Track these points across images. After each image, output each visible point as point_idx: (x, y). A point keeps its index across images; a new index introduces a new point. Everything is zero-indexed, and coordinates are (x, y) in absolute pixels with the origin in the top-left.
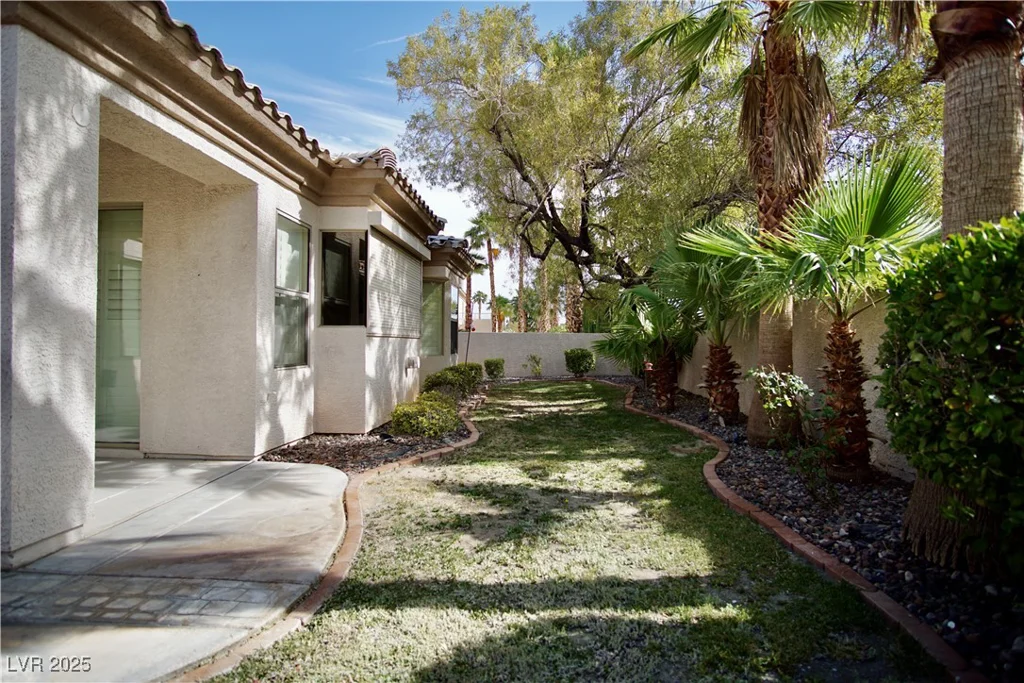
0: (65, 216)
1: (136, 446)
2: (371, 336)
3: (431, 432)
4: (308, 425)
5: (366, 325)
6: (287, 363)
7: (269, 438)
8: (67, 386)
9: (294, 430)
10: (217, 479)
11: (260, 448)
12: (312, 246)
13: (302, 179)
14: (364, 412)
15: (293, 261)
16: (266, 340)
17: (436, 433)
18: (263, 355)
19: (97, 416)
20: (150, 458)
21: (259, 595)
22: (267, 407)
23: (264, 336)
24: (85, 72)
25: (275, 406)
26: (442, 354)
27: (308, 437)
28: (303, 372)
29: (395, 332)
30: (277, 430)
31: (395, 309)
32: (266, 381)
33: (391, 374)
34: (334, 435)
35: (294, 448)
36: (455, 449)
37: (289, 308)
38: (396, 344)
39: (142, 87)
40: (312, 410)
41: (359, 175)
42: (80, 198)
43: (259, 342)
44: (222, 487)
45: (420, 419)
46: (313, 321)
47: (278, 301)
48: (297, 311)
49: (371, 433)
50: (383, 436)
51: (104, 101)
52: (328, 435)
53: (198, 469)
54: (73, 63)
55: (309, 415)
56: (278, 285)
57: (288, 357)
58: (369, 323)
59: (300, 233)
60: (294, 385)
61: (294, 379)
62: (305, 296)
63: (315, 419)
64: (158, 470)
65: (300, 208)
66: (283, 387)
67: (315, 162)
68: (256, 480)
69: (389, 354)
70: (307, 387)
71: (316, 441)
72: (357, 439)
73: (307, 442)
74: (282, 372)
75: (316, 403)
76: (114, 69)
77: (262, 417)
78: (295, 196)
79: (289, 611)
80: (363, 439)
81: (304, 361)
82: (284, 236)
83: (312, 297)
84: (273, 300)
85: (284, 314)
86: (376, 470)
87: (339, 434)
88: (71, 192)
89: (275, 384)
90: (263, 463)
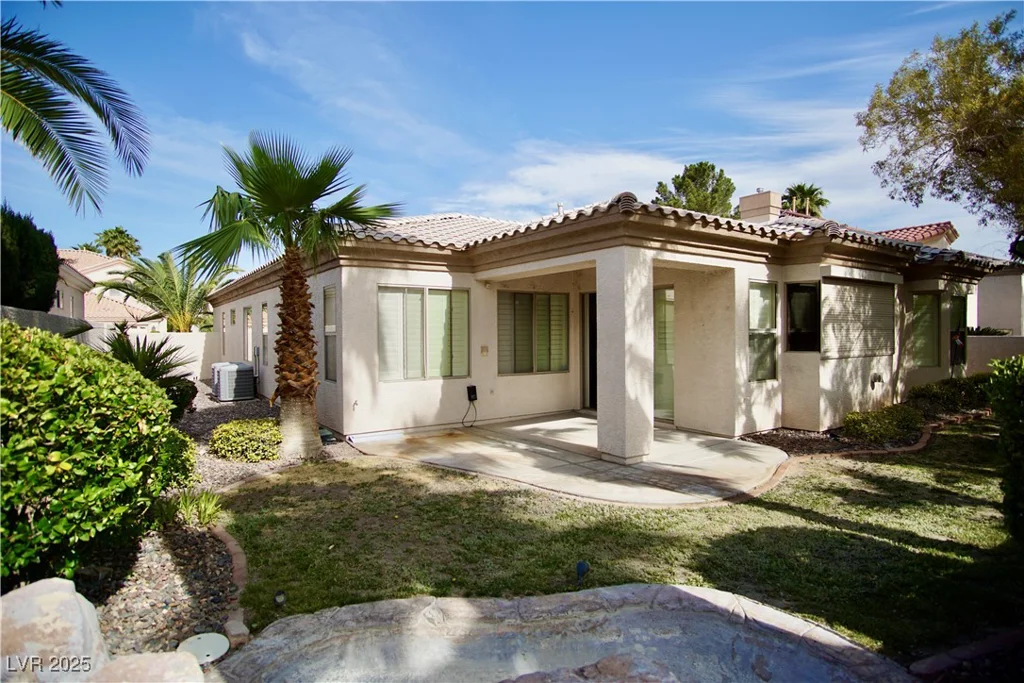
0: (641, 318)
1: (672, 422)
2: (825, 359)
3: (872, 437)
4: (776, 420)
5: (819, 350)
6: (760, 377)
7: (746, 426)
8: (643, 391)
9: (765, 422)
10: (710, 446)
11: (739, 431)
12: (779, 295)
13: (767, 254)
14: (819, 416)
15: (764, 308)
16: (743, 365)
17: (876, 438)
18: (740, 373)
19: (655, 401)
20: (679, 429)
21: (713, 492)
22: (744, 406)
23: (740, 361)
24: (647, 251)
25: (749, 406)
26: (939, 365)
27: (776, 430)
28: (771, 384)
29: (856, 352)
30: (750, 421)
31: (855, 334)
32: (743, 390)
33: (851, 388)
34: (796, 430)
35: (764, 435)
36: (889, 453)
37: (761, 342)
38: (859, 363)
39: (669, 247)
40: (780, 410)
41: (811, 242)
42: (647, 307)
43: (737, 364)
44: (712, 450)
45: (863, 425)
46: (779, 349)
47: (752, 337)
48: (768, 341)
49: (825, 432)
50: (832, 435)
51: (655, 260)
52: (792, 429)
53: (702, 439)
54: (642, 250)
55: (777, 415)
56: (751, 327)
57: (761, 374)
58: (822, 350)
59: (769, 288)
60: (764, 393)
61: (764, 389)
62: (773, 331)
63: (783, 416)
64: (682, 436)
65: (768, 272)
66: (755, 393)
67: (775, 242)
68: (732, 449)
69: (848, 371)
70: (775, 395)
71: (781, 433)
72: (812, 435)
73: (775, 432)
74: (754, 384)
75: (783, 406)
76: (657, 245)
77: (740, 412)
78: (764, 266)
79: (724, 499)
80: (817, 435)
81: (774, 376)
82: (756, 293)
83: (778, 331)
84: (747, 338)
85: (756, 345)
86: (810, 457)
87: (799, 430)
88: (643, 306)
89: (749, 392)
90: (741, 441)
